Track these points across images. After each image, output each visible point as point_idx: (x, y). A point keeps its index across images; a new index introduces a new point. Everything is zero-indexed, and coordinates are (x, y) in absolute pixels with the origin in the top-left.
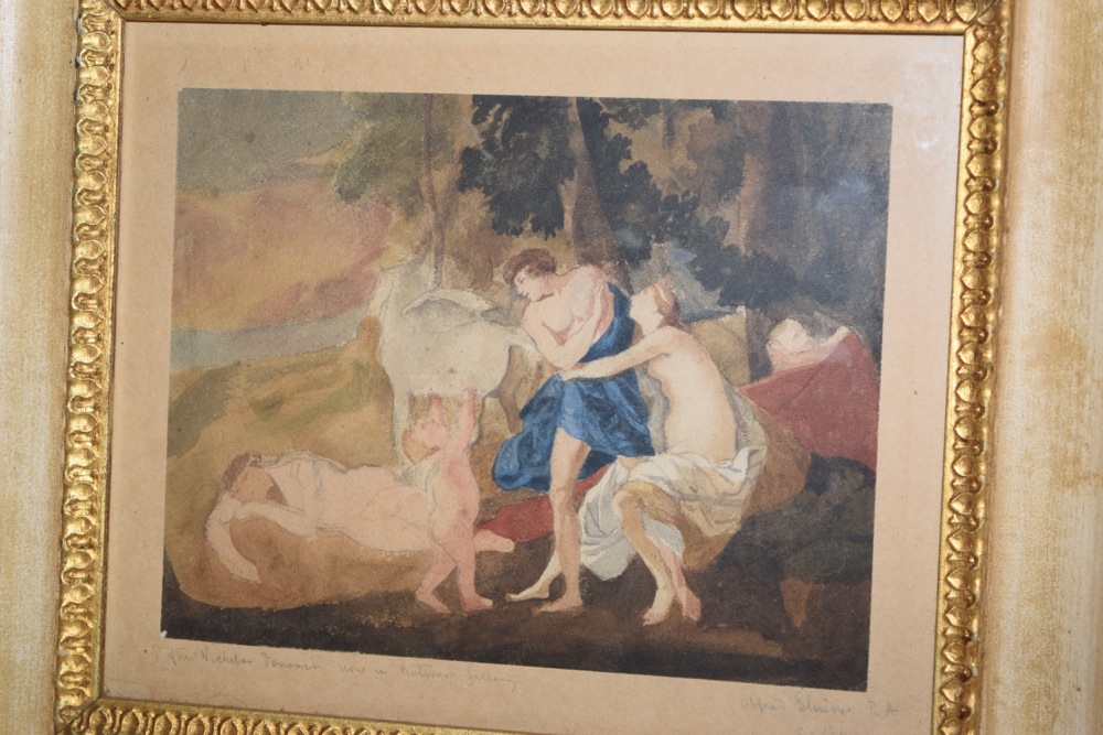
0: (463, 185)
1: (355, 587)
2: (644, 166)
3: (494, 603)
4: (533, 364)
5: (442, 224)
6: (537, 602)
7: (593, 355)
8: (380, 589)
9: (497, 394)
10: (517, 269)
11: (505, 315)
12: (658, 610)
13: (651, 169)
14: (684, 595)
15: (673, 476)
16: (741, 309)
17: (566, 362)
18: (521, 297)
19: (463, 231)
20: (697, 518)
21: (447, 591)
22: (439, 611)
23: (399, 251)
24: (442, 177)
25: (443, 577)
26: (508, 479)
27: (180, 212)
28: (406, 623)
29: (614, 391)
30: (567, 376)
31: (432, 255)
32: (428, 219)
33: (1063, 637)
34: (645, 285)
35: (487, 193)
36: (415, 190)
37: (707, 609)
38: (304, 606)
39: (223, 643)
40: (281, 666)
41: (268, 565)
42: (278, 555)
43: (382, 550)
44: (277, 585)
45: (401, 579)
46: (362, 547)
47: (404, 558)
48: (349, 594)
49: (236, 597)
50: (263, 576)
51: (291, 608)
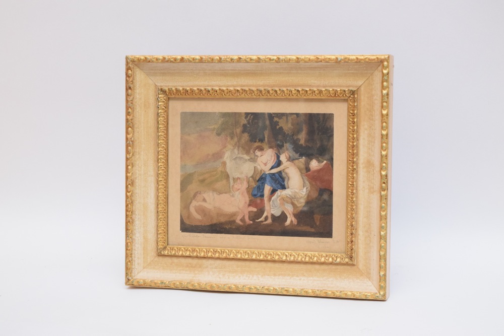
0: (243, 132)
1: (223, 220)
2: (282, 127)
3: (253, 222)
4: (259, 170)
5: (239, 141)
6: (262, 221)
7: (272, 168)
8: (228, 220)
9: (252, 177)
10: (255, 150)
11: (253, 160)
12: (288, 223)
13: (283, 128)
14: (294, 219)
15: (290, 193)
16: (304, 157)
17: (267, 170)
18: (257, 156)
19: (244, 142)
20: (296, 203)
21: (243, 220)
22: (241, 224)
23: (230, 147)
24: (239, 130)
25: (242, 217)
26: (255, 195)
27: (181, 139)
28: (234, 227)
29: (277, 175)
30: (267, 173)
31: (237, 148)
32: (236, 139)
33: (372, 225)
34: (283, 153)
35: (248, 133)
36: (233, 133)
37: (298, 222)
38: (211, 224)
39: (194, 233)
40: (207, 237)
41: (203, 216)
42: (205, 213)
43: (228, 212)
44: (205, 220)
45: (232, 218)
46: (224, 211)
47: (233, 213)
48: (221, 221)
49: (196, 223)
50: (202, 218)
51: (209, 225)
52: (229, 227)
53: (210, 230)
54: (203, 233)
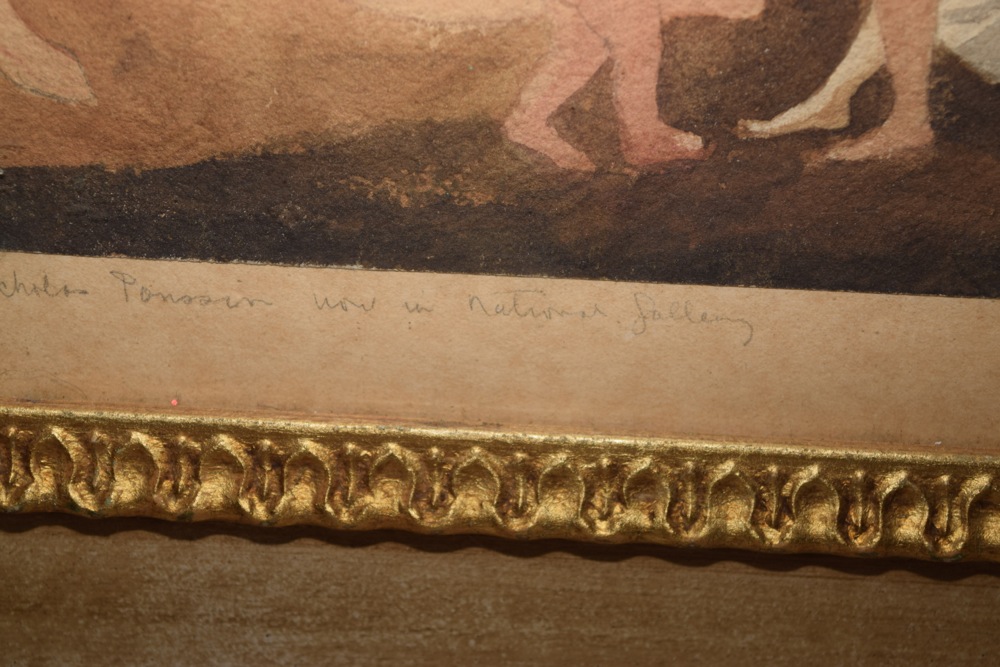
3: (706, 143)
6: (817, 138)
21: (587, 118)
22: (563, 164)
25: (577, 83)
38: (213, 160)
39: (9, 251)
40: (165, 299)
41: (111, 62)
42: (137, 34)
43: (416, 20)
44: (140, 110)
45: (467, 90)
46: (361, 14)
47: (473, 37)
48: (331, 129)
49: (32, 141)
50: (100, 90)
51: (180, 163)
52: (427, 194)
53: (199, 224)
54: (109, 254)
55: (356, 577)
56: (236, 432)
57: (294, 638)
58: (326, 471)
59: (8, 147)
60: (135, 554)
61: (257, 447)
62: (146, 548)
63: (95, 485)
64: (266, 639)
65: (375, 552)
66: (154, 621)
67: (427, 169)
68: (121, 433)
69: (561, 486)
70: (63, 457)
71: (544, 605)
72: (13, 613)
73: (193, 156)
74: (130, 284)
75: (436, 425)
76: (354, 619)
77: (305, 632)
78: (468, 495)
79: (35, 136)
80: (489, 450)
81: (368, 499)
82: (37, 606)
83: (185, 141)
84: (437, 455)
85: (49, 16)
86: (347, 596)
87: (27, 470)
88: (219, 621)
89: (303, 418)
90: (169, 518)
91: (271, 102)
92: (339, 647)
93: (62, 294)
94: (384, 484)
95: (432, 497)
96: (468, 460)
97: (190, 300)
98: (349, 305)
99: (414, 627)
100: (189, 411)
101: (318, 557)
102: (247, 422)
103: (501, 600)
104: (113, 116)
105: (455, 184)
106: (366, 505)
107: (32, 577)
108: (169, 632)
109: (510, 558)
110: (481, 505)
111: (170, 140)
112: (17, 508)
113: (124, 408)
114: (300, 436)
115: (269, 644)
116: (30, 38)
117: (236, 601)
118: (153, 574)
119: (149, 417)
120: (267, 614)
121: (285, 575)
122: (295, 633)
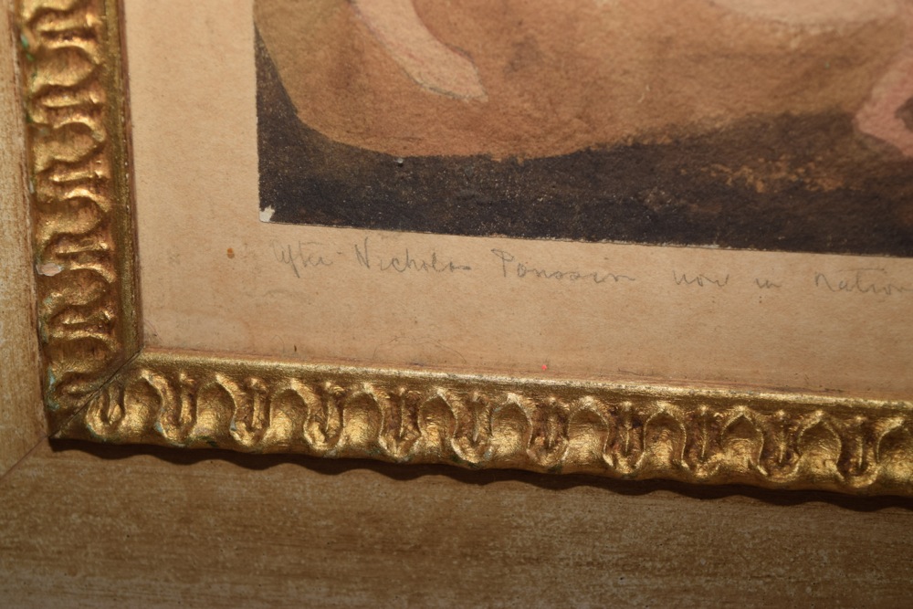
22: (909, 153)
38: (588, 150)
39: (403, 231)
40: (539, 275)
41: (502, 63)
42: (526, 38)
43: (779, 22)
44: (526, 105)
45: (822, 85)
46: (729, 18)
47: (830, 38)
48: (696, 122)
49: (429, 133)
50: (491, 87)
51: (559, 153)
52: (782, 180)
53: (573, 207)
54: (491, 234)
55: (703, 528)
56: (600, 394)
57: (646, 581)
58: (682, 431)
59: (408, 139)
60: (505, 503)
61: (620, 408)
62: (515, 497)
63: (475, 439)
64: (620, 582)
65: (723, 504)
66: (520, 563)
67: (783, 158)
68: (498, 394)
69: (898, 448)
70: (447, 415)
71: (876, 556)
72: (395, 553)
73: (571, 146)
74: (508, 261)
75: (783, 390)
76: (700, 565)
77: (656, 576)
78: (811, 455)
79: (432, 129)
80: (832, 413)
81: (719, 456)
82: (417, 547)
83: (564, 133)
84: (784, 417)
85: (449, 23)
86: (695, 545)
87: (416, 426)
88: (578, 565)
89: (661, 382)
90: (541, 471)
91: (643, 98)
92: (686, 591)
93: (448, 269)
94: (734, 443)
95: (779, 455)
96: (813, 423)
97: (562, 275)
98: (705, 282)
99: (755, 574)
100: (558, 375)
101: (670, 509)
102: (612, 386)
103: (837, 551)
104: (501, 111)
105: (808, 172)
106: (718, 462)
107: (413, 521)
108: (533, 574)
109: (848, 512)
110: (824, 463)
111: (550, 132)
112: (406, 459)
113: (501, 371)
114: (659, 399)
115: (623, 586)
116: (432, 42)
117: (594, 547)
118: (520, 521)
119: (523, 380)
120: (621, 559)
121: (639, 525)
122: (646, 577)
